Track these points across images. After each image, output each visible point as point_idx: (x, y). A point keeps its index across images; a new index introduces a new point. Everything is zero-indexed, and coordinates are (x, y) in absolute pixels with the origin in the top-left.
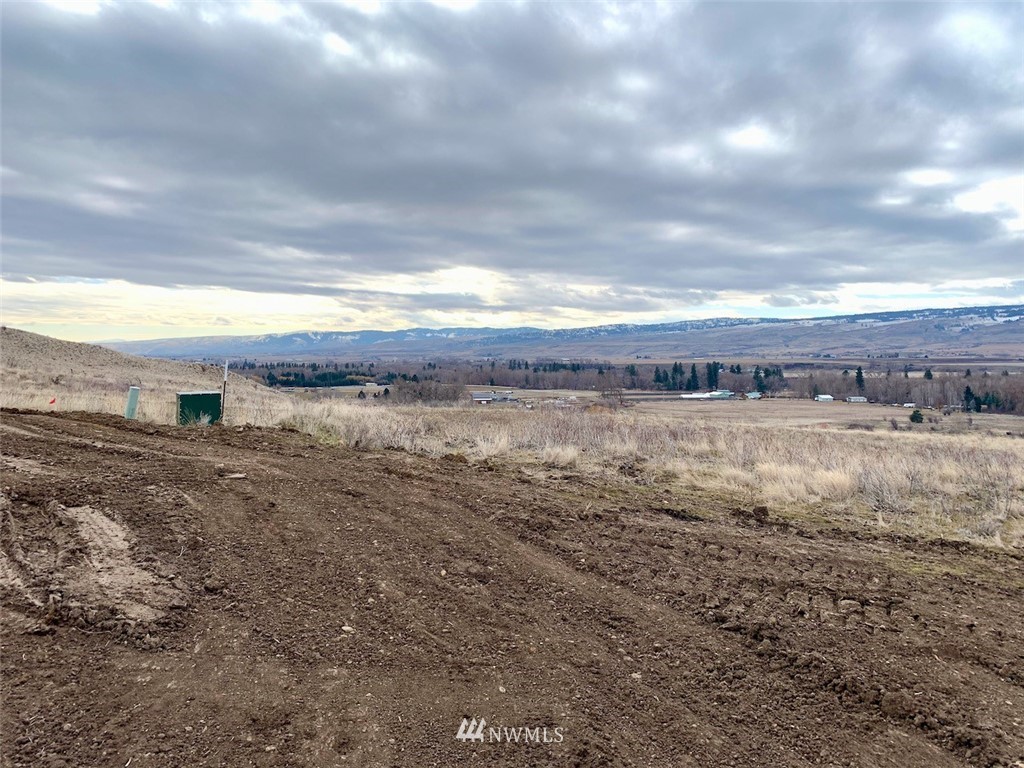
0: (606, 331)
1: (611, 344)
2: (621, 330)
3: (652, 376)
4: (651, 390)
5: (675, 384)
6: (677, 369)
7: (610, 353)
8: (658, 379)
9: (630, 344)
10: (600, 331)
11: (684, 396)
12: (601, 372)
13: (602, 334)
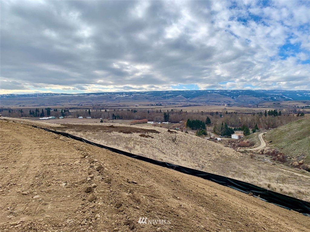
0: (6, 96)
1: (9, 101)
2: (12, 96)
3: (29, 112)
4: (29, 117)
5: (37, 115)
6: (37, 110)
7: (9, 104)
8: (31, 114)
9: (16, 101)
10: (3, 96)
11: (40, 119)
12: (10, 112)
13: (4, 97)
